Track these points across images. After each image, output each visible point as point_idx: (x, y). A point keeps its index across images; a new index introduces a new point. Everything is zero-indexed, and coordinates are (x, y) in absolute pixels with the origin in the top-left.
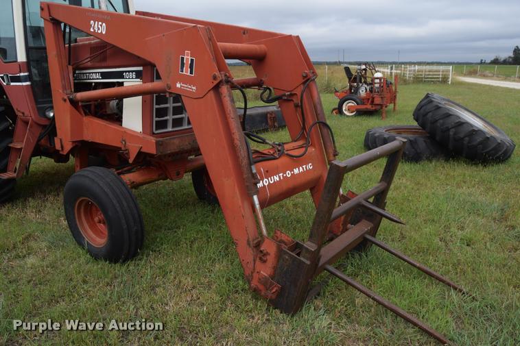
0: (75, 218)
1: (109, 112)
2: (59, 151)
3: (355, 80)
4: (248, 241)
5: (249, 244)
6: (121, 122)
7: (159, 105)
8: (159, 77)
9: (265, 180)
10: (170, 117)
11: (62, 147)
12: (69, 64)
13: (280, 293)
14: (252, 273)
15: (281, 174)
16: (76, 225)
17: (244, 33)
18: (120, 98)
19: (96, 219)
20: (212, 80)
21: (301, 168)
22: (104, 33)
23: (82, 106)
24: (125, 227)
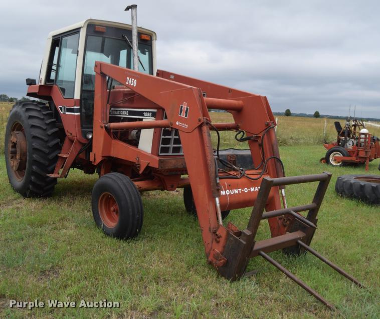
0: (98, 207)
1: (130, 138)
2: (91, 162)
3: (343, 134)
4: (210, 228)
5: (210, 231)
6: (138, 146)
7: (165, 136)
8: (166, 118)
9: (227, 191)
10: (172, 145)
11: (95, 159)
12: (108, 103)
13: (226, 264)
14: (210, 250)
15: (240, 189)
16: (98, 212)
17: (229, 92)
18: (139, 129)
19: (112, 209)
20: (198, 122)
21: (256, 188)
22: (135, 86)
23: (113, 132)
24: (131, 214)
